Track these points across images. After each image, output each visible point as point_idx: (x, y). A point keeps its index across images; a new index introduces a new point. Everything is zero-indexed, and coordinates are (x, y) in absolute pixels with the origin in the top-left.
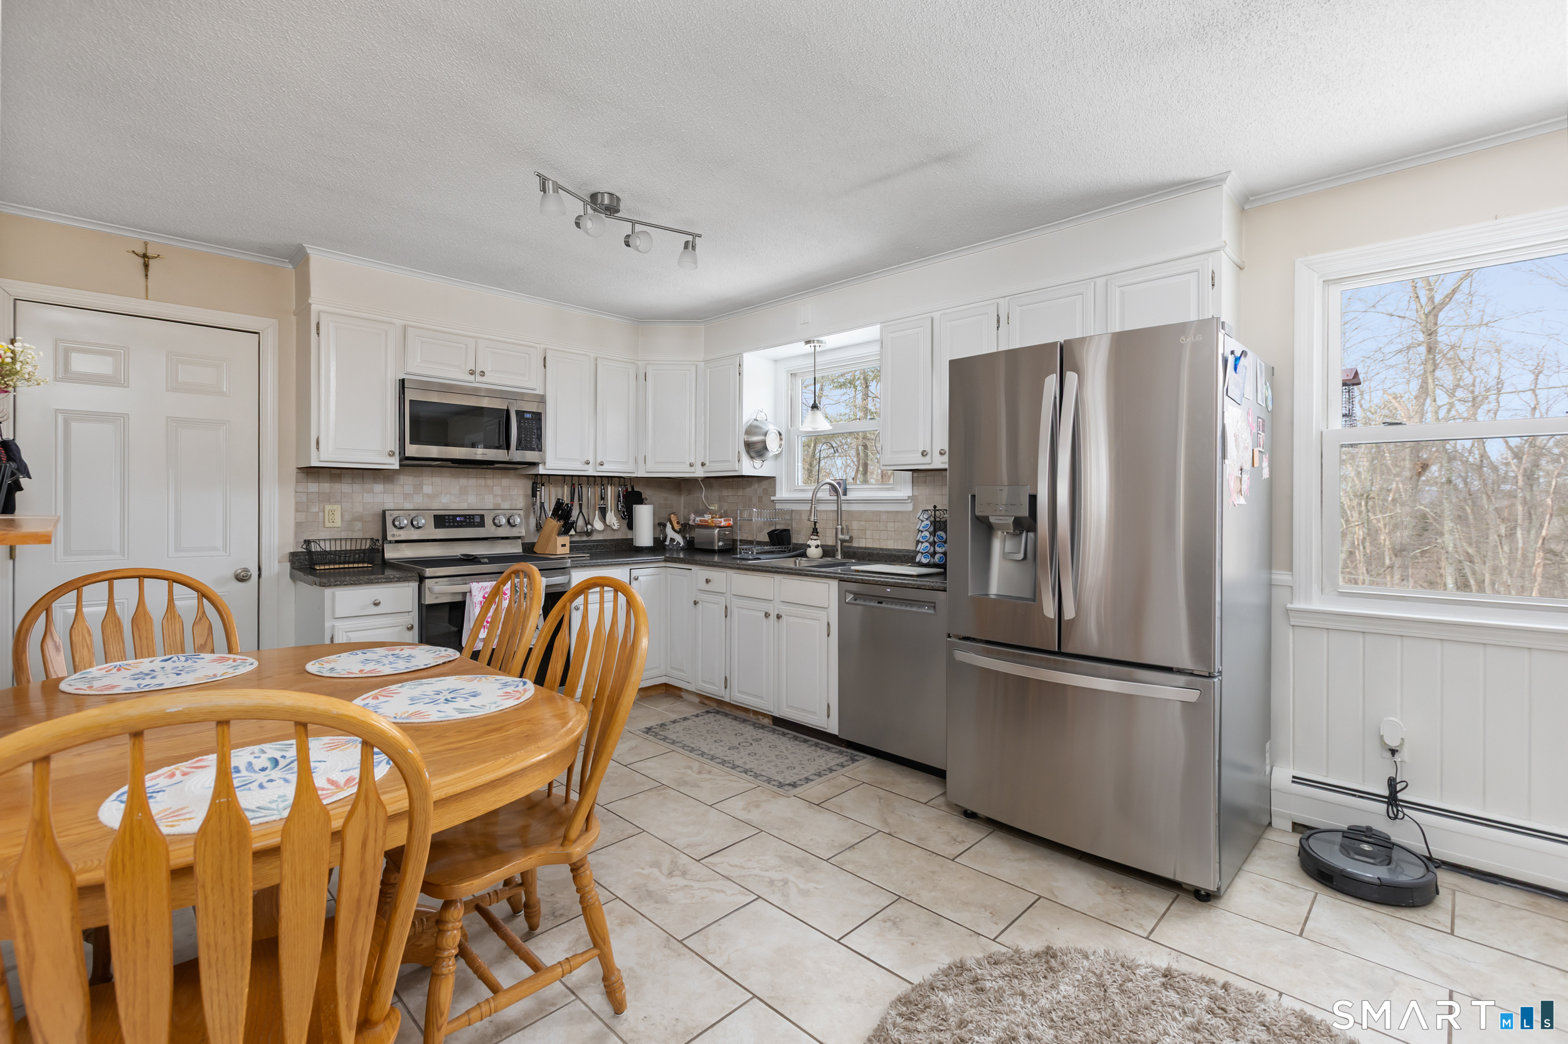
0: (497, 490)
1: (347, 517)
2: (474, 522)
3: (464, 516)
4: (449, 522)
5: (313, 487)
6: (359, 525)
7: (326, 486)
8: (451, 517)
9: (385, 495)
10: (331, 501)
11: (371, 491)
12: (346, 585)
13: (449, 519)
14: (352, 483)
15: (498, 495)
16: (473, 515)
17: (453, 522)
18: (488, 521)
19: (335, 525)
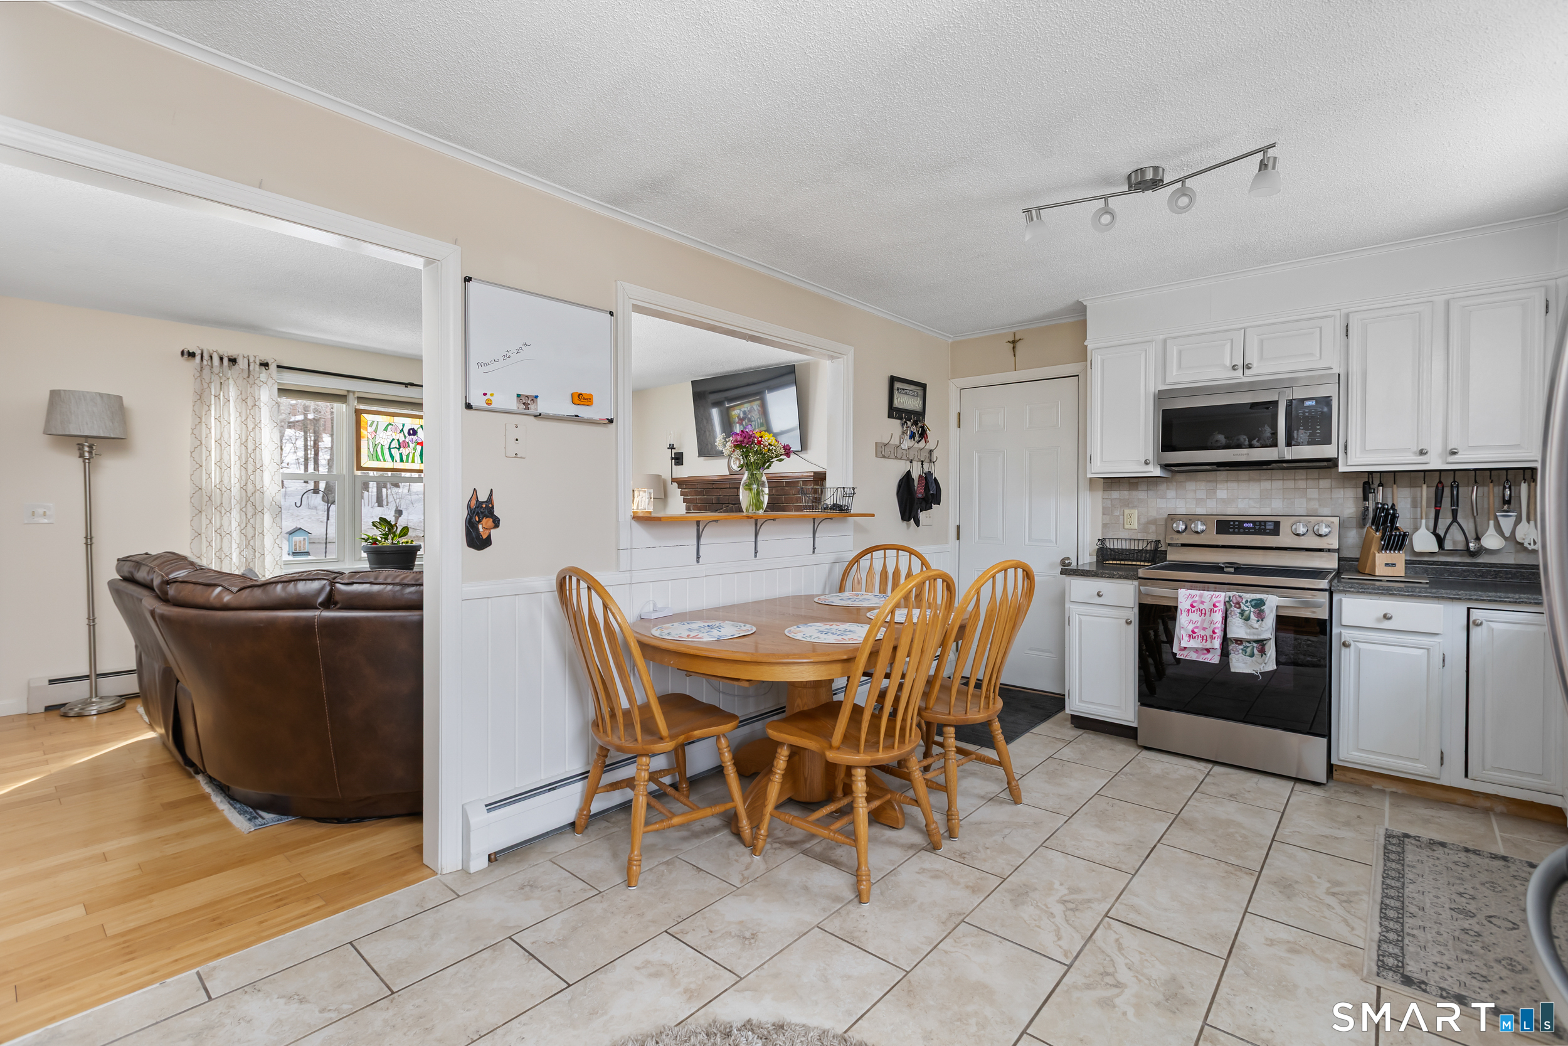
0: (1313, 493)
1: (1143, 520)
2: (1265, 529)
3: (1254, 522)
4: (1234, 528)
5: (1115, 494)
6: (1153, 528)
7: (1125, 494)
8: (1237, 523)
9: (1178, 500)
10: (1130, 506)
11: (1163, 497)
12: (1077, 575)
13: (1234, 525)
14: (1147, 490)
15: (1313, 499)
16: (1265, 522)
17: (1239, 529)
18: (1284, 527)
19: (1132, 527)
